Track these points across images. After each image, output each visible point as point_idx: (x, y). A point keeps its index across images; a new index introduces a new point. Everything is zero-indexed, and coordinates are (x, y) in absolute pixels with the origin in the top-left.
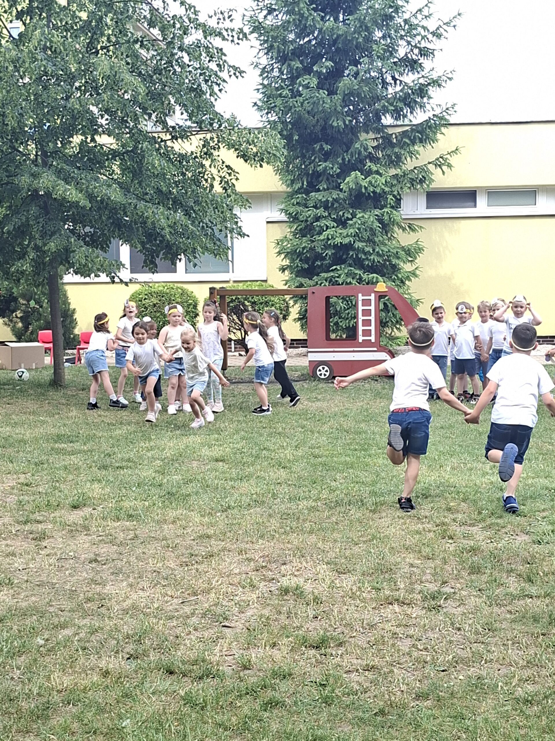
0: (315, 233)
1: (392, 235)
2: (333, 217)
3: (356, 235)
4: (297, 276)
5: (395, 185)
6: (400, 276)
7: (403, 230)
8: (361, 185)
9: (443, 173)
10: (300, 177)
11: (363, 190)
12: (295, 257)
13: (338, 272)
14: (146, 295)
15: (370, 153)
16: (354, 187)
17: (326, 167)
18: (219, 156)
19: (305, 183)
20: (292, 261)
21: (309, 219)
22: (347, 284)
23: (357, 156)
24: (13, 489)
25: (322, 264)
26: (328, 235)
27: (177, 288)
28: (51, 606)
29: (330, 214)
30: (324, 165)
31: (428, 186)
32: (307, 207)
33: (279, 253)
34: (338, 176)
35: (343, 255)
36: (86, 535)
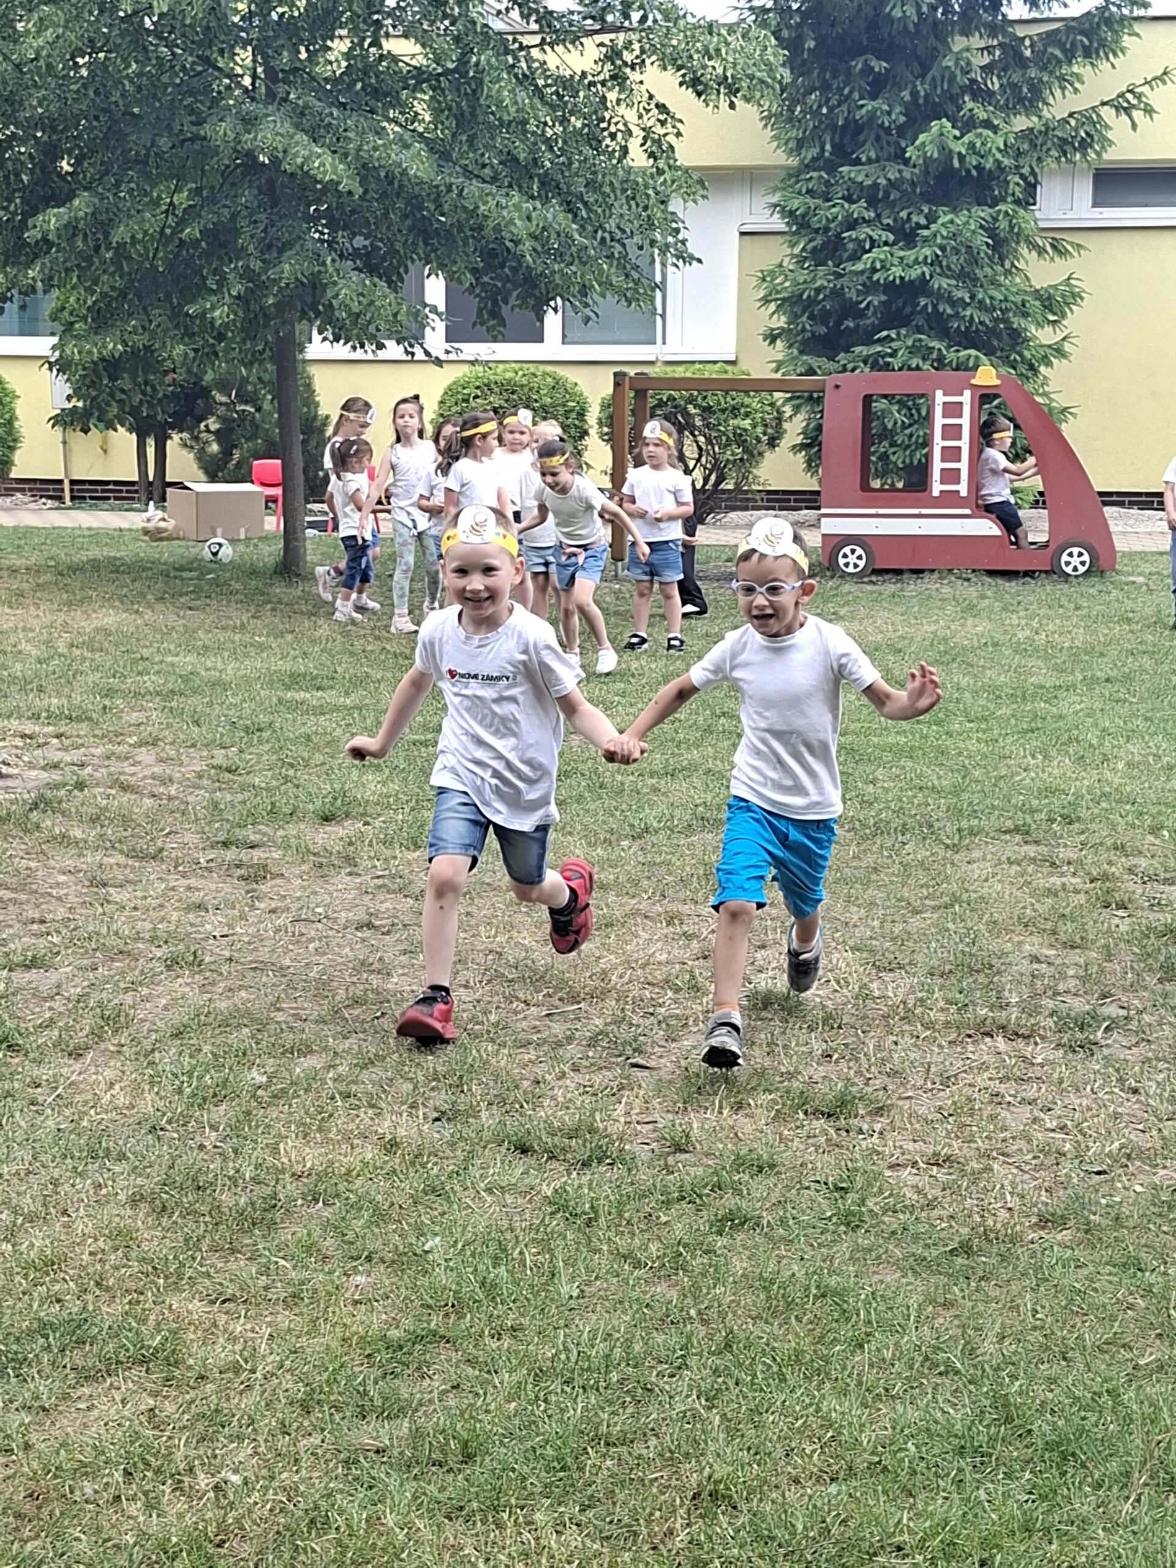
0: (845, 255)
1: (1013, 265)
2: (885, 221)
3: (936, 261)
4: (801, 352)
5: (1025, 153)
6: (1027, 354)
7: (1039, 254)
8: (951, 151)
9: (1134, 126)
10: (816, 135)
11: (956, 163)
12: (798, 309)
13: (893, 345)
14: (478, 388)
15: (973, 81)
16: (936, 155)
17: (875, 110)
18: (641, 82)
19: (828, 147)
20: (794, 318)
21: (832, 225)
22: (910, 369)
23: (946, 87)
24: (200, 777)
25: (858, 325)
26: (873, 262)
27: (545, 374)
28: (279, 1010)
29: (878, 216)
30: (870, 105)
31: (1099, 154)
32: (828, 200)
33: (766, 300)
34: (901, 131)
35: (904, 307)
36: (350, 874)
